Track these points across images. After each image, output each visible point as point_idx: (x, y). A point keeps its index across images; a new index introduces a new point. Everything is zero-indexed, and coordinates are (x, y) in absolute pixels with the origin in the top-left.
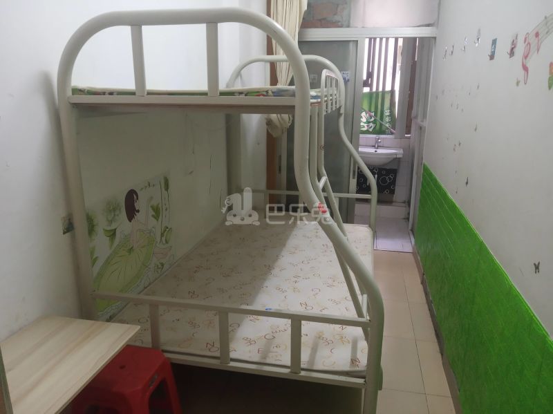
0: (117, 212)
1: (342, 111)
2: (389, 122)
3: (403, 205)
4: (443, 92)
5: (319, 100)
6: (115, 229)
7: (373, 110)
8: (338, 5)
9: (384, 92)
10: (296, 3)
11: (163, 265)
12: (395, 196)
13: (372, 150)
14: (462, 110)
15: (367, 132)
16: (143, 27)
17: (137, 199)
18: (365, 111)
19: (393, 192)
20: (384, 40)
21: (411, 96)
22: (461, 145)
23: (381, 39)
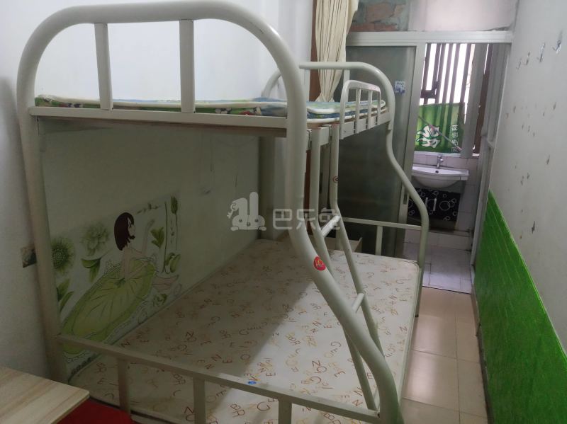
0: (104, 239)
1: (391, 127)
2: (456, 139)
3: (467, 234)
4: (515, 108)
5: (338, 119)
6: (100, 259)
7: (438, 124)
8: (395, 5)
9: (451, 104)
10: (345, 3)
11: (165, 297)
12: (457, 223)
13: (432, 170)
14: (534, 134)
15: (430, 149)
16: (110, 26)
17: (133, 223)
18: (428, 125)
19: (454, 219)
20: (454, 46)
21: (482, 110)
22: (530, 178)
23: (451, 45)
